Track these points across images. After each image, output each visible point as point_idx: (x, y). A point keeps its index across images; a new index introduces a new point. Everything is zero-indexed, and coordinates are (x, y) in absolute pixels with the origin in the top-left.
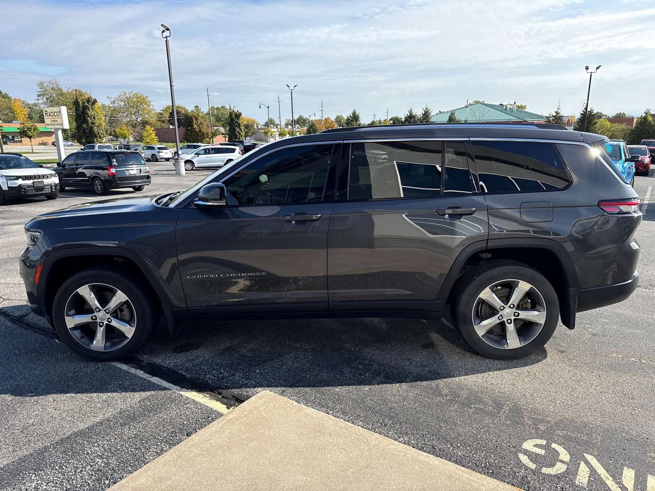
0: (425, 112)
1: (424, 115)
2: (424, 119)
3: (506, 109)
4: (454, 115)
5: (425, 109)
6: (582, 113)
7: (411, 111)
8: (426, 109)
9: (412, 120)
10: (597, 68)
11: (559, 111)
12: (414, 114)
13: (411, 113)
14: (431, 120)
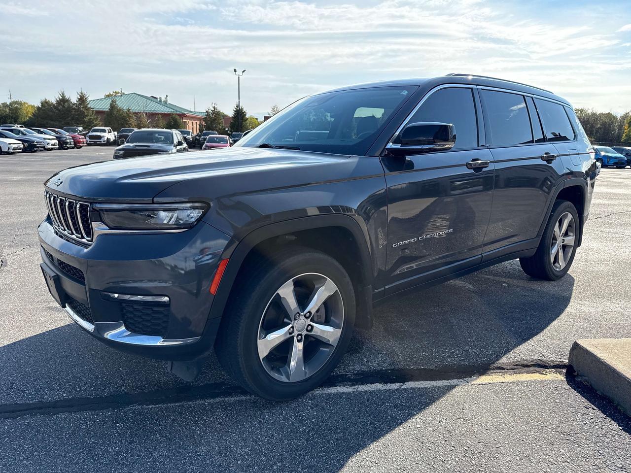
0: (80, 96)
1: (79, 99)
2: (80, 104)
3: (160, 101)
4: (115, 102)
5: (80, 94)
6: (235, 110)
7: (63, 94)
8: (82, 93)
9: (66, 104)
10: (243, 72)
11: (216, 107)
12: (67, 97)
13: (63, 96)
14: (89, 106)
